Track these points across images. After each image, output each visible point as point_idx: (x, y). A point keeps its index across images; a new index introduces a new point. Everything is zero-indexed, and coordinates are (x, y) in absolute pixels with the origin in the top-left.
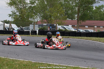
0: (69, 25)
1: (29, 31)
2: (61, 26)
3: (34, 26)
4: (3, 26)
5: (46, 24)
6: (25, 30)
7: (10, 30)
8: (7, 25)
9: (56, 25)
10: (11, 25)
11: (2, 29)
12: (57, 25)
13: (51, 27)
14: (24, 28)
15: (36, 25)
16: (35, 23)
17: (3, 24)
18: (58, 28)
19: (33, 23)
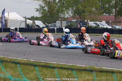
0: (103, 21)
1: (55, 28)
2: (93, 22)
3: (61, 22)
4: (24, 23)
5: (75, 20)
6: (51, 28)
7: (33, 28)
8: (30, 22)
9: (87, 21)
10: (34, 22)
11: (24, 27)
12: (89, 21)
13: (81, 24)
14: (49, 25)
15: (63, 22)
16: (63, 19)
17: (25, 21)
18: (89, 24)
19: (60, 19)
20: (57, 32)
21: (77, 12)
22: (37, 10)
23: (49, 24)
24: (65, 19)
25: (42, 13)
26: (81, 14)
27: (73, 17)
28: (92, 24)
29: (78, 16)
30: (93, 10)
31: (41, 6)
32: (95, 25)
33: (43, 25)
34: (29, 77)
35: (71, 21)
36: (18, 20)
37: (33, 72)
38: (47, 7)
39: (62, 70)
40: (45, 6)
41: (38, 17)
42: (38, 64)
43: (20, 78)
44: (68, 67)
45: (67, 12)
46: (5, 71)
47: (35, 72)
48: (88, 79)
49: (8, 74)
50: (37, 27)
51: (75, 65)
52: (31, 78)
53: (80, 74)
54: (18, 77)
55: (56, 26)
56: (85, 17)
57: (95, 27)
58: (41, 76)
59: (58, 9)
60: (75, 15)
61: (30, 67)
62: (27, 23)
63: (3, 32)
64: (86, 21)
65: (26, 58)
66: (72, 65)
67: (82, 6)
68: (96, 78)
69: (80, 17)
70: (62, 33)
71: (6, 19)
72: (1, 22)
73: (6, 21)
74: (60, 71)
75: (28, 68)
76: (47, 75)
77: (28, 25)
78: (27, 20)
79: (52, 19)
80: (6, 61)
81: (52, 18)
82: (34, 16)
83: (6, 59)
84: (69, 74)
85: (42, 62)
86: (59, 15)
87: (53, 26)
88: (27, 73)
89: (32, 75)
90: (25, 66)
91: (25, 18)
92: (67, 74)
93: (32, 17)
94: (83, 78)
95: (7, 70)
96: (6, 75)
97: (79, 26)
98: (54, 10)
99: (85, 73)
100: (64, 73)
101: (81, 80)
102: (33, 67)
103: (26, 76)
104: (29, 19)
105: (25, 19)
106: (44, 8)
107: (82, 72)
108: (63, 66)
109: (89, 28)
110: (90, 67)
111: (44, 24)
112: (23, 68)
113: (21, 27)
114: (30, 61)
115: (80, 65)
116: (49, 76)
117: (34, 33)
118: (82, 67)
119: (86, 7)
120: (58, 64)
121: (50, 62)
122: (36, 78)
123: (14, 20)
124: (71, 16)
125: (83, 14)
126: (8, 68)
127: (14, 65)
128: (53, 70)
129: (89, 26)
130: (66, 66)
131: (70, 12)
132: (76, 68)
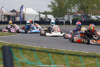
1: (63, 21)
2: (95, 16)
3: (69, 16)
4: (39, 17)
5: (80, 15)
6: (60, 21)
7: (46, 21)
8: (43, 16)
10: (47, 16)
11: (38, 20)
12: (91, 15)
13: (85, 17)
15: (70, 16)
16: (70, 13)
17: (39, 15)
18: (92, 18)
19: (68, 14)
20: (65, 24)
21: (82, 8)
22: (49, 6)
23: (58, 18)
24: (72, 14)
25: (53, 9)
26: (85, 9)
27: (79, 12)
28: (94, 17)
29: (82, 11)
30: (95, 6)
31: (52, 3)
32: (96, 19)
33: (54, 19)
34: (42, 61)
35: (77, 15)
36: (33, 14)
37: (45, 58)
38: (57, 4)
39: (69, 56)
40: (55, 3)
41: (49, 12)
42: (50, 51)
43: (35, 62)
44: (75, 53)
45: (74, 8)
46: (23, 56)
47: (47, 58)
48: (90, 64)
49: (25, 59)
50: (49, 20)
51: (80, 52)
52: (44, 62)
53: (85, 59)
54: (34, 62)
55: (64, 19)
56: (88, 12)
57: (97, 20)
58: (52, 60)
59: (66, 5)
60: (80, 10)
61: (43, 53)
62: (41, 17)
63: (21, 24)
64: (89, 15)
65: (40, 46)
66: (78, 52)
67: (86, 3)
68: (97, 62)
69: (84, 12)
70: (70, 25)
71: (23, 14)
72: (19, 16)
73: (23, 15)
74: (68, 56)
75: (41, 54)
76: (57, 60)
77: (41, 19)
78: (41, 14)
79: (61, 14)
80: (24, 49)
81: (61, 12)
82: (46, 11)
83: (24, 46)
84: (76, 59)
85: (53, 49)
86: (67, 10)
87: (62, 19)
88: (41, 58)
89: (45, 60)
90: (39, 53)
91: (39, 12)
92: (74, 59)
93: (45, 12)
94: (87, 62)
95: (24, 56)
96: (24, 59)
97: (83, 19)
98: (63, 6)
99: (89, 59)
100: (71, 59)
101: (85, 64)
102: (46, 54)
103: (40, 61)
104: (42, 13)
105: (39, 14)
106: (55, 4)
107: (86, 57)
108: (71, 53)
109: (91, 20)
110: (92, 53)
111: (55, 17)
112: (37, 54)
113: (36, 20)
114: (43, 48)
115: (84, 52)
116: (59, 61)
117: (46, 25)
118: (86, 53)
119: (89, 4)
120: (66, 51)
121: (60, 49)
122: (49, 62)
123: (30, 15)
124: (77, 11)
125: (87, 10)
126: (25, 54)
127: (30, 51)
128: (62, 56)
129: (91, 19)
130: (73, 53)
131: (76, 8)
132: (81, 54)
